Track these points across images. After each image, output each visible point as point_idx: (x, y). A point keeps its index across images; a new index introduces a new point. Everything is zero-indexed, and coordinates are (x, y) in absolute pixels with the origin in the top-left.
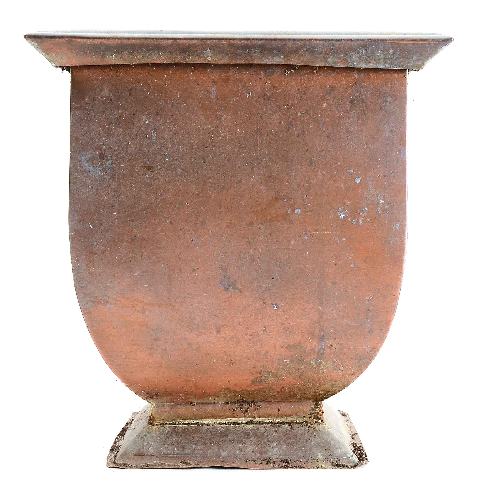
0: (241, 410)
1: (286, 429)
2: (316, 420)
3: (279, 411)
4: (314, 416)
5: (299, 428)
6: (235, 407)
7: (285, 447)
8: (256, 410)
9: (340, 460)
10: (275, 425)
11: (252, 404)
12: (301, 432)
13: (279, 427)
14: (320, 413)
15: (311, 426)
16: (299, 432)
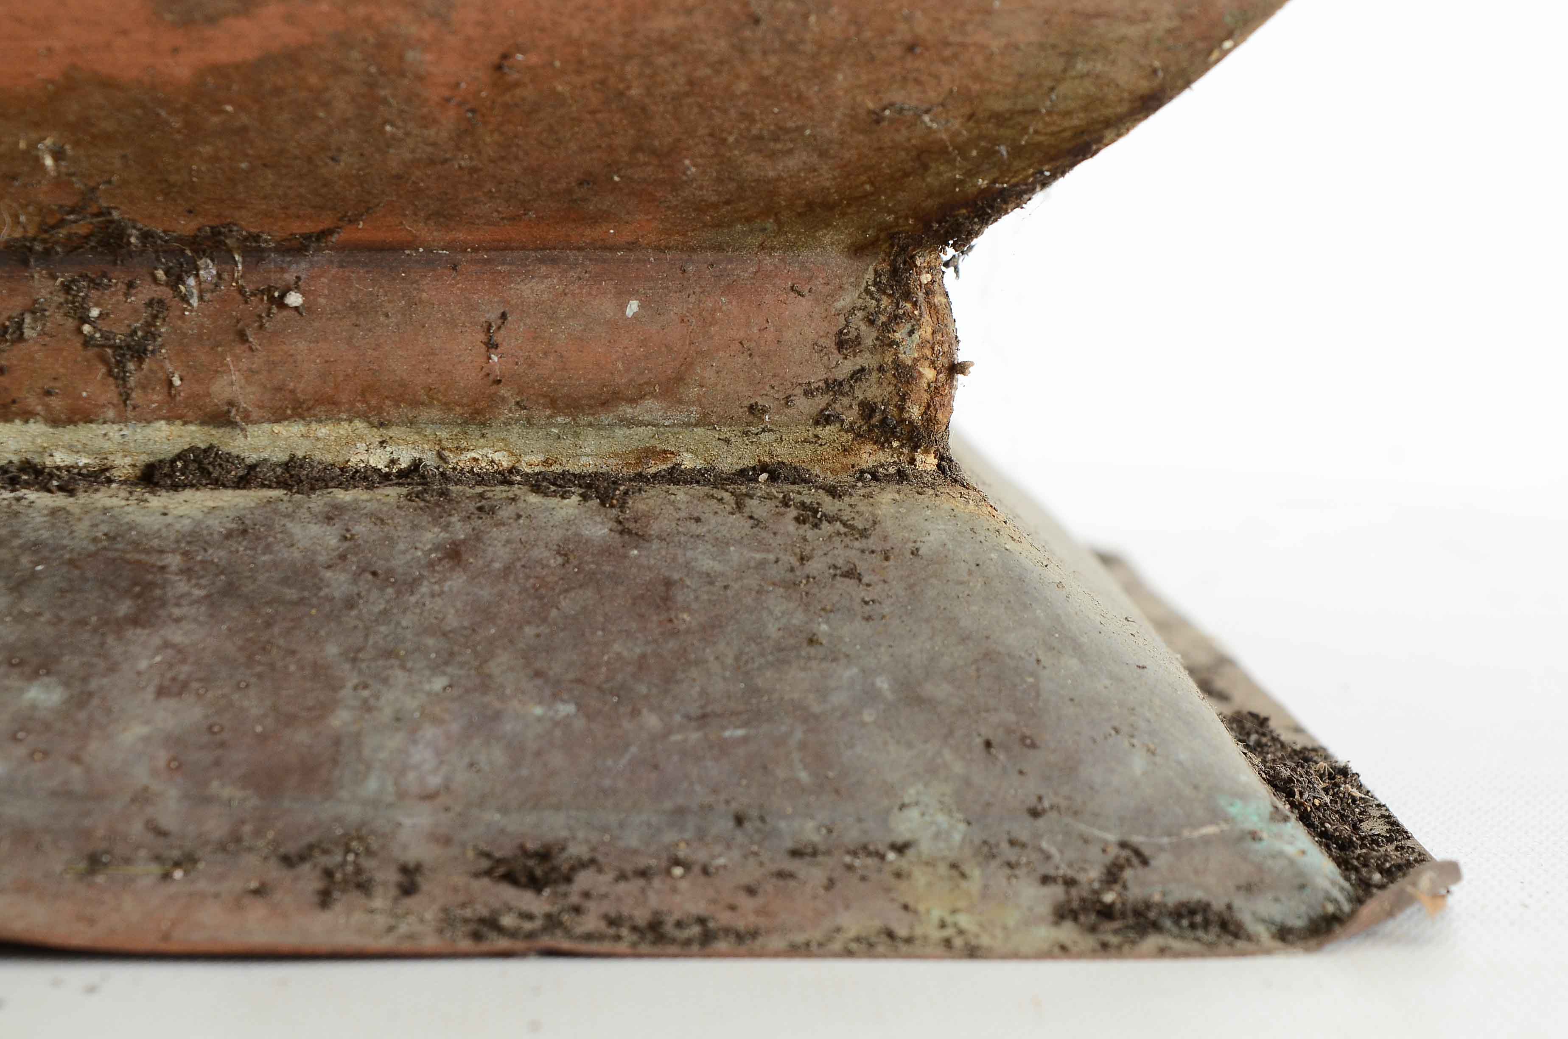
0: (86, 328)
1: (556, 535)
2: (883, 457)
3: (491, 345)
4: (863, 405)
5: (700, 529)
6: (18, 302)
7: (538, 711)
8: (242, 337)
9: (1145, 862)
10: (444, 493)
11: (208, 270)
12: (718, 567)
13: (492, 511)
14: (929, 374)
15: (829, 505)
16: (707, 563)
